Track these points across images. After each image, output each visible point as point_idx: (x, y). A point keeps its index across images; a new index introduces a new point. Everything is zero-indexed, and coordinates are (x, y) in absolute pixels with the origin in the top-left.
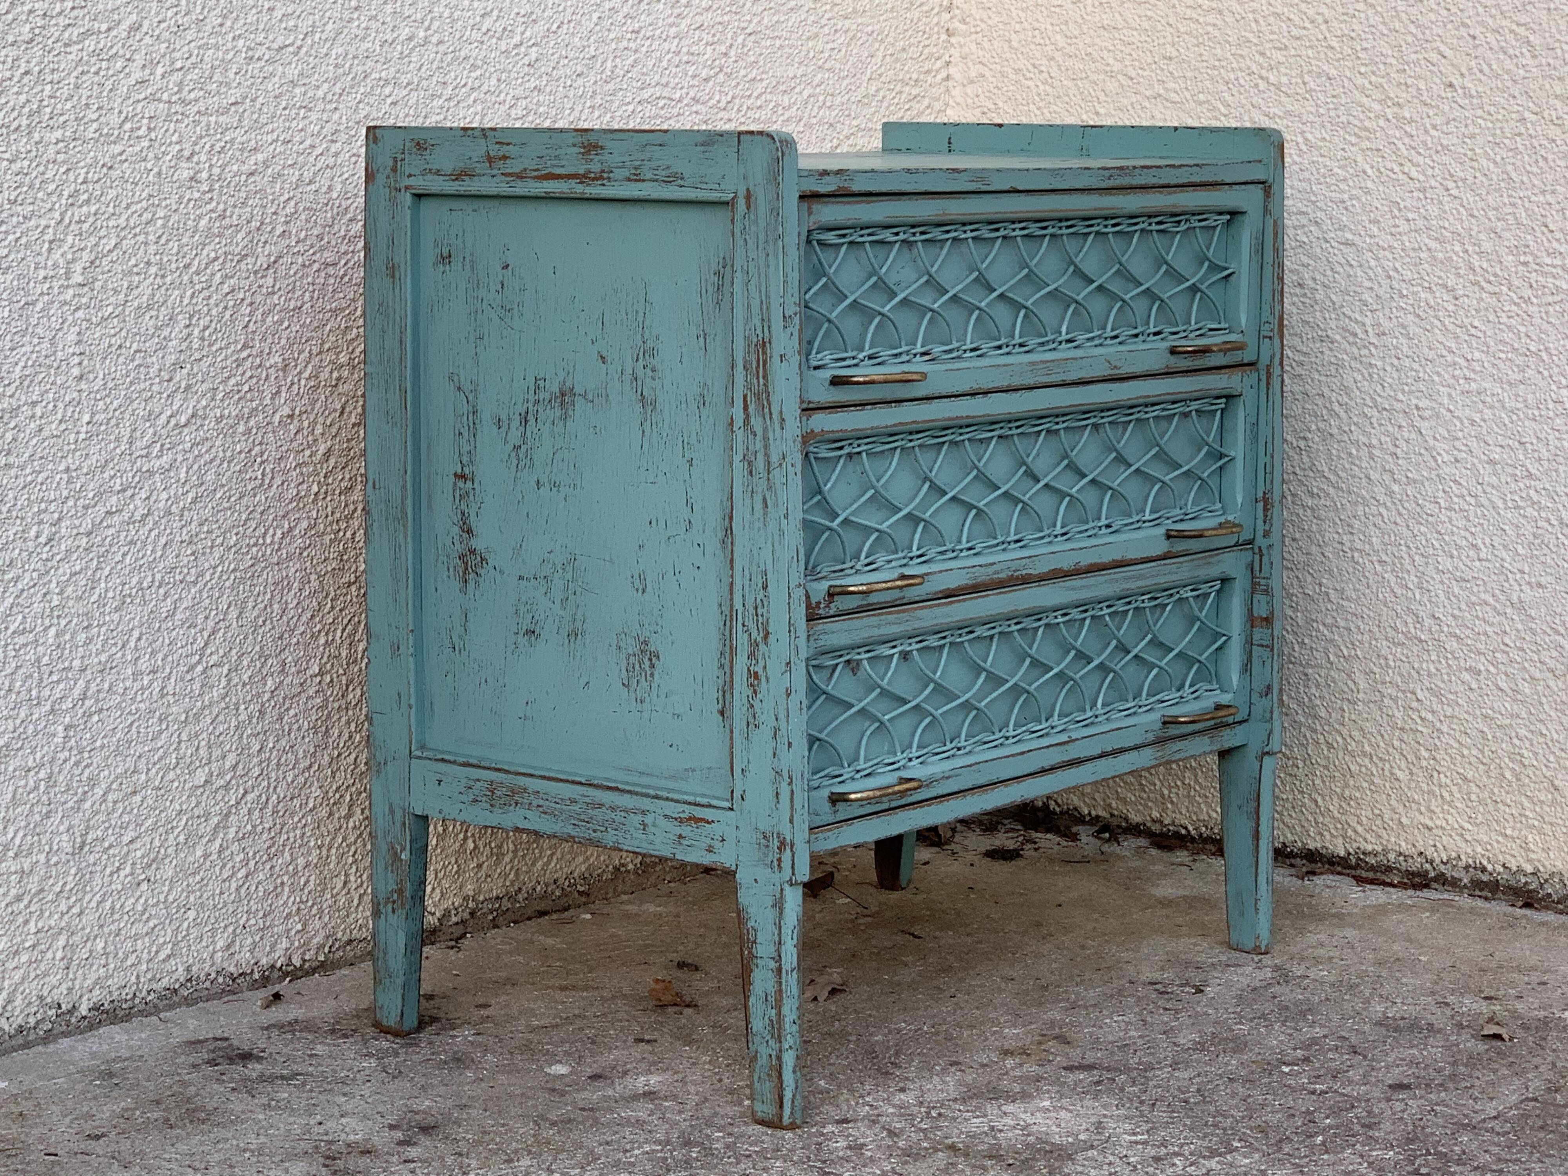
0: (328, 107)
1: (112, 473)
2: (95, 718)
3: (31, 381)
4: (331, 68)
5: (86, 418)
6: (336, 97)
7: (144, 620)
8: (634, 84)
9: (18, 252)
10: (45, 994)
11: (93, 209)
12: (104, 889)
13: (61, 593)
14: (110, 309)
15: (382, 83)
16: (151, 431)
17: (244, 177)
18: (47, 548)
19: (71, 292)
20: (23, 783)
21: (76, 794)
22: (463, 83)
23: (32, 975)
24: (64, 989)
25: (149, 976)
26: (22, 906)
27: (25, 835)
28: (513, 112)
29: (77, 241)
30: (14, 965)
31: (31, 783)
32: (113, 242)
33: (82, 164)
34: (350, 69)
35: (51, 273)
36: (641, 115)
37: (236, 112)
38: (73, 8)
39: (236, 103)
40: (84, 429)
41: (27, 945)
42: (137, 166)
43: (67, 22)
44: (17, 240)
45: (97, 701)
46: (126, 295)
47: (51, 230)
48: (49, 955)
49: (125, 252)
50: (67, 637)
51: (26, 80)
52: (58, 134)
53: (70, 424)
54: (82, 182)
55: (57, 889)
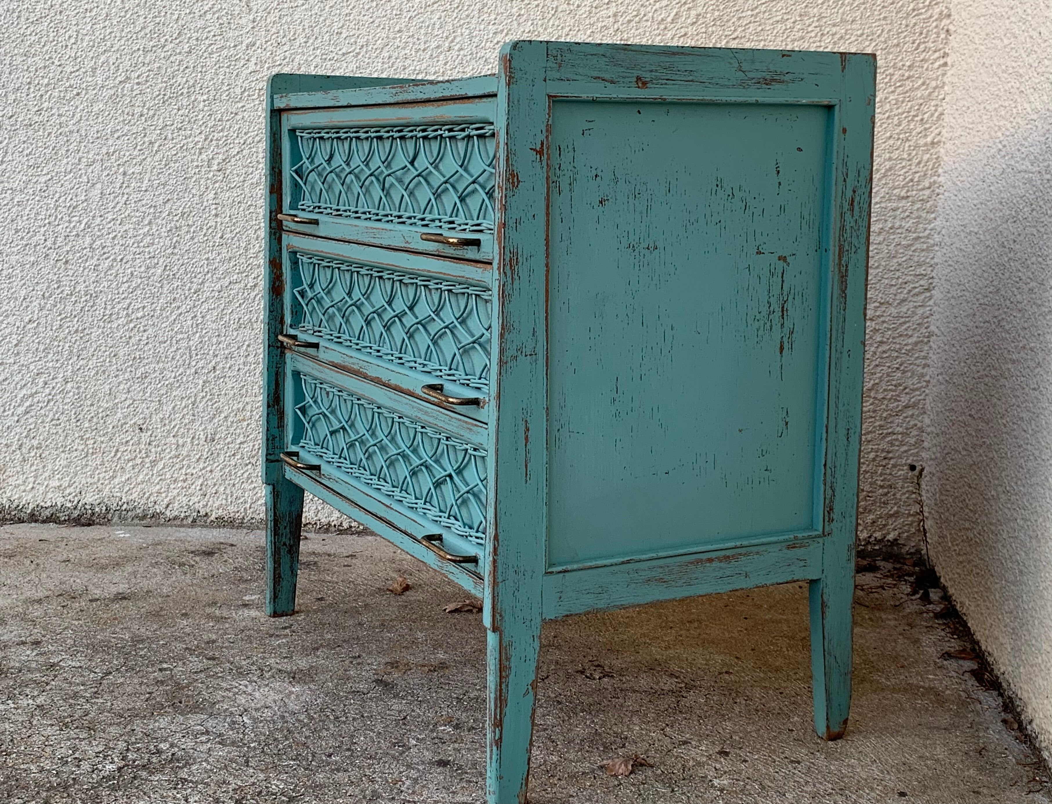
2: (222, 380)
3: (188, 215)
4: (379, 64)
5: (219, 235)
7: (252, 337)
9: (182, 153)
10: (191, 504)
11: (225, 134)
12: (225, 462)
13: (203, 317)
16: (258, 245)
18: (195, 295)
19: (212, 174)
20: (179, 403)
21: (209, 414)
23: (183, 494)
24: (201, 503)
25: (252, 510)
26: (178, 461)
27: (180, 428)
29: (216, 150)
30: (174, 486)
31: (183, 405)
32: (237, 151)
34: (392, 64)
35: (201, 164)
38: (214, 36)
40: (218, 241)
41: (181, 479)
42: (252, 114)
43: (211, 42)
44: (181, 147)
45: (223, 372)
47: (200, 144)
48: (193, 487)
49: (244, 156)
50: (206, 339)
51: (187, 71)
52: (205, 97)
53: (210, 238)
54: (219, 121)
55: (197, 457)
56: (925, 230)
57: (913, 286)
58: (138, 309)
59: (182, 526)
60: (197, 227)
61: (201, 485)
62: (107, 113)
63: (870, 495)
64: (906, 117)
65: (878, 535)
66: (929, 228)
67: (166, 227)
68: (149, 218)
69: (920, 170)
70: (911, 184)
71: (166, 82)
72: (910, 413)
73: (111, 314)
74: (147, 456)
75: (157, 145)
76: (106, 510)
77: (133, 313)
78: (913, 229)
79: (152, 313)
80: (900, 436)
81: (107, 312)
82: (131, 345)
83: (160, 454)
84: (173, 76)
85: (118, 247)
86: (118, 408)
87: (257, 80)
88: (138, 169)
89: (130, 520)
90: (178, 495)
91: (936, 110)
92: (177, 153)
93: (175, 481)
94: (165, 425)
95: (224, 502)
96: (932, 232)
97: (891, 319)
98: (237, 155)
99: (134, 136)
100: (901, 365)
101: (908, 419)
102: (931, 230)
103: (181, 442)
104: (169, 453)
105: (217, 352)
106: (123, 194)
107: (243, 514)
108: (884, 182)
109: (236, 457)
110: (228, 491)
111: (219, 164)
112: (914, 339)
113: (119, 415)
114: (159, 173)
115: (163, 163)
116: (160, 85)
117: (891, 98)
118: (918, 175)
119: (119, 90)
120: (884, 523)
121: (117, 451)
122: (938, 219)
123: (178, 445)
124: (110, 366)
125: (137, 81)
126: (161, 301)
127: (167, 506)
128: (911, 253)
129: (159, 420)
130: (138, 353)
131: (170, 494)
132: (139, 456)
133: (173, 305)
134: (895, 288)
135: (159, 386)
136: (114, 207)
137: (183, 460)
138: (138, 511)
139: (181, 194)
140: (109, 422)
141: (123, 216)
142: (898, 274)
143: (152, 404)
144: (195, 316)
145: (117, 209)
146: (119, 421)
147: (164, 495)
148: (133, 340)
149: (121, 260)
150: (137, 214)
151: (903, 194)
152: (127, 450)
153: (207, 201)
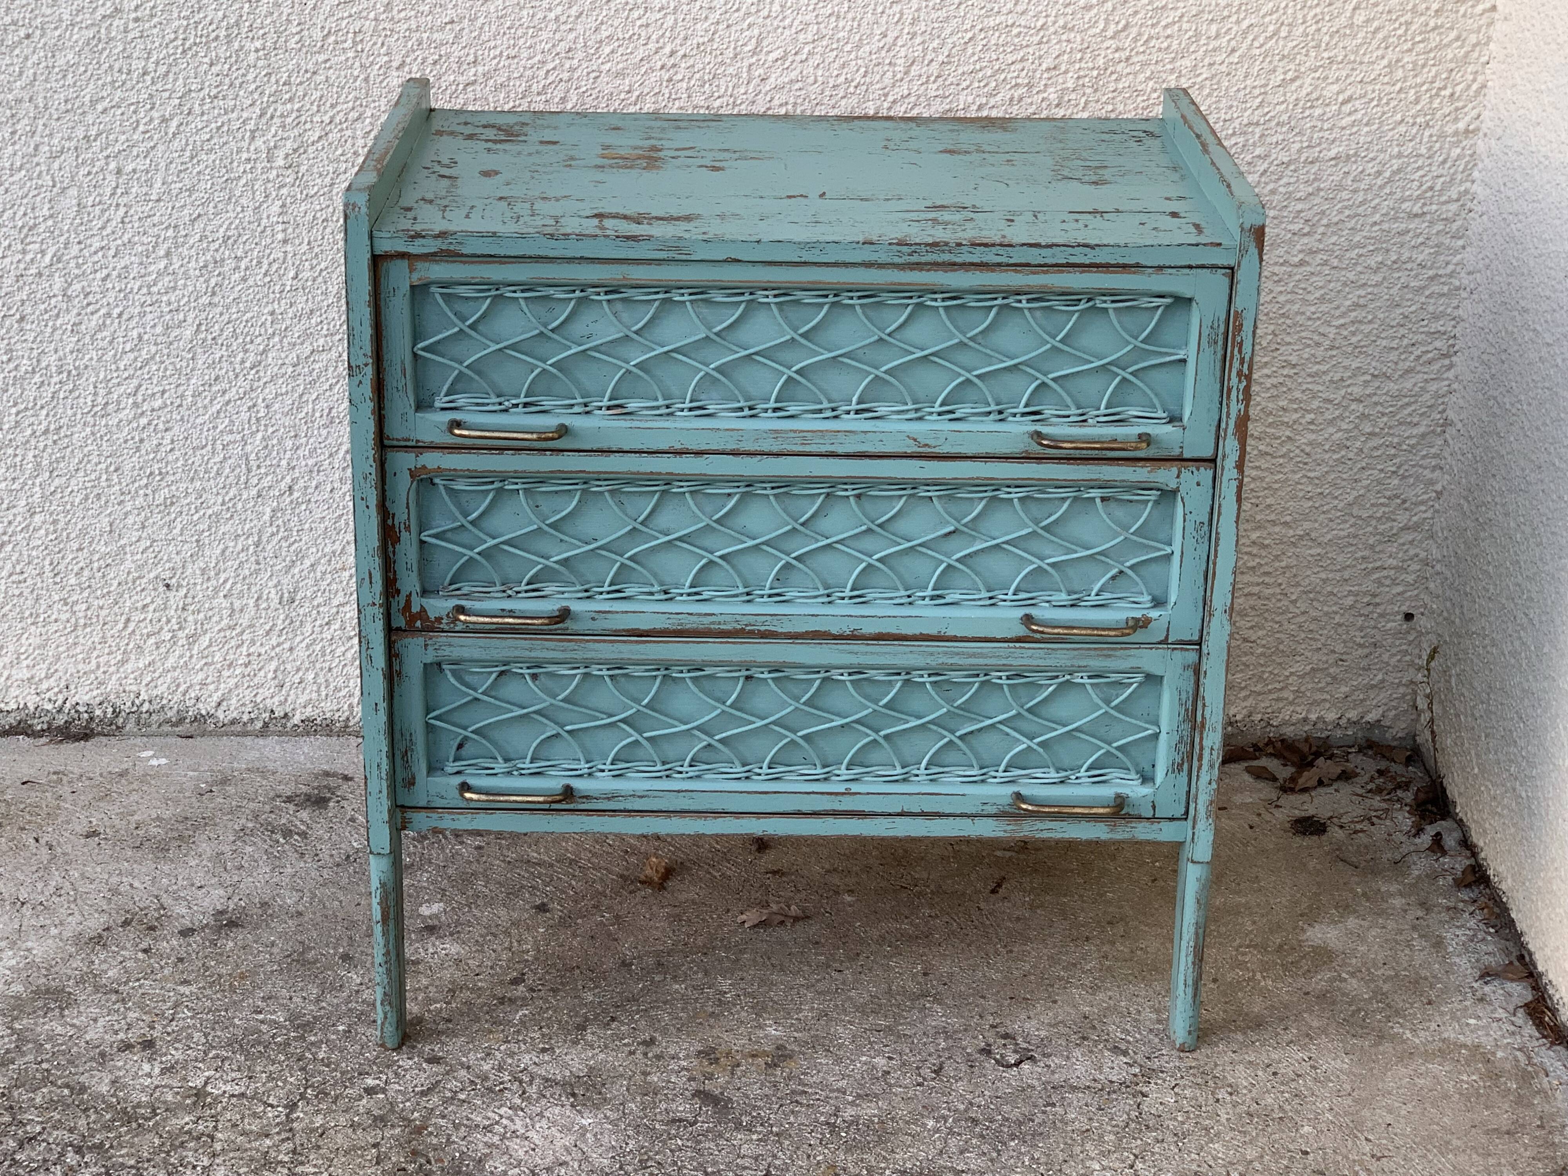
0: (563, 27)
1: (319, 320)
2: (304, 507)
3: (235, 241)
5: (292, 274)
6: (571, 19)
8: (976, 11)
9: (220, 137)
10: (258, 701)
11: (296, 106)
12: (314, 636)
13: (267, 407)
14: (316, 189)
15: (628, 7)
17: (461, 87)
18: (253, 372)
19: (274, 172)
21: (284, 561)
22: (735, 8)
23: (246, 685)
24: (276, 699)
26: (234, 634)
27: (235, 583)
28: (801, 37)
29: (280, 132)
30: (228, 674)
31: (240, 547)
32: (317, 134)
33: (284, 69)
35: (254, 156)
36: (984, 42)
37: (452, 30)
39: (452, 22)
40: (289, 283)
41: (240, 662)
42: (343, 73)
44: (218, 128)
45: (305, 494)
46: (332, 179)
47: (253, 122)
48: (262, 673)
50: (275, 442)
52: (258, 44)
53: (275, 278)
54: (284, 84)
55: (267, 627)
56: (1447, 264)
57: (1424, 349)
58: (154, 394)
59: (245, 734)
60: (251, 261)
61: (275, 671)
62: (82, 69)
63: (1344, 657)
64: (1427, 91)
65: (1353, 715)
66: (1454, 261)
67: (197, 260)
68: (166, 246)
69: (1445, 172)
70: (1429, 194)
71: (187, 18)
72: (1410, 538)
73: (107, 403)
74: (180, 629)
75: (174, 124)
76: (114, 711)
77: (144, 400)
78: (1429, 263)
79: (179, 400)
80: (1392, 572)
81: (100, 399)
82: (143, 452)
83: (202, 624)
84: (200, 8)
85: (112, 295)
86: (125, 553)
87: (351, 16)
88: (142, 164)
89: (154, 726)
90: (237, 686)
91: (1474, 80)
92: (212, 137)
93: (230, 666)
94: (209, 579)
95: (314, 696)
96: (1458, 269)
97: (1388, 399)
98: (318, 142)
99: (132, 108)
100: (1398, 468)
101: (1405, 547)
102: (1457, 264)
103: (237, 605)
104: (218, 623)
105: (295, 463)
106: (118, 205)
107: (346, 714)
108: (1387, 190)
109: (333, 627)
110: (321, 680)
111: (287, 155)
112: (1422, 429)
113: (128, 564)
114: (180, 171)
115: (188, 154)
116: (177, 23)
117: (1406, 60)
118: (1442, 180)
119: (103, 31)
120: (1361, 697)
121: (128, 620)
122: (1468, 249)
123: (233, 610)
124: (109, 486)
125: (133, 15)
126: (193, 381)
127: (219, 704)
128: (1423, 299)
129: (198, 572)
130: (156, 466)
131: (222, 686)
132: (166, 629)
133: (215, 388)
134: (1397, 353)
135: (195, 518)
136: (103, 228)
137: (243, 632)
138: (170, 714)
139: (220, 206)
140: (112, 575)
141: (119, 242)
142: (1402, 331)
143: (185, 547)
144: (254, 405)
145: (109, 230)
146: (129, 573)
147: (212, 687)
148: (146, 445)
149: (120, 315)
150: (145, 240)
151: (1416, 209)
152: (145, 619)
153: (268, 217)
